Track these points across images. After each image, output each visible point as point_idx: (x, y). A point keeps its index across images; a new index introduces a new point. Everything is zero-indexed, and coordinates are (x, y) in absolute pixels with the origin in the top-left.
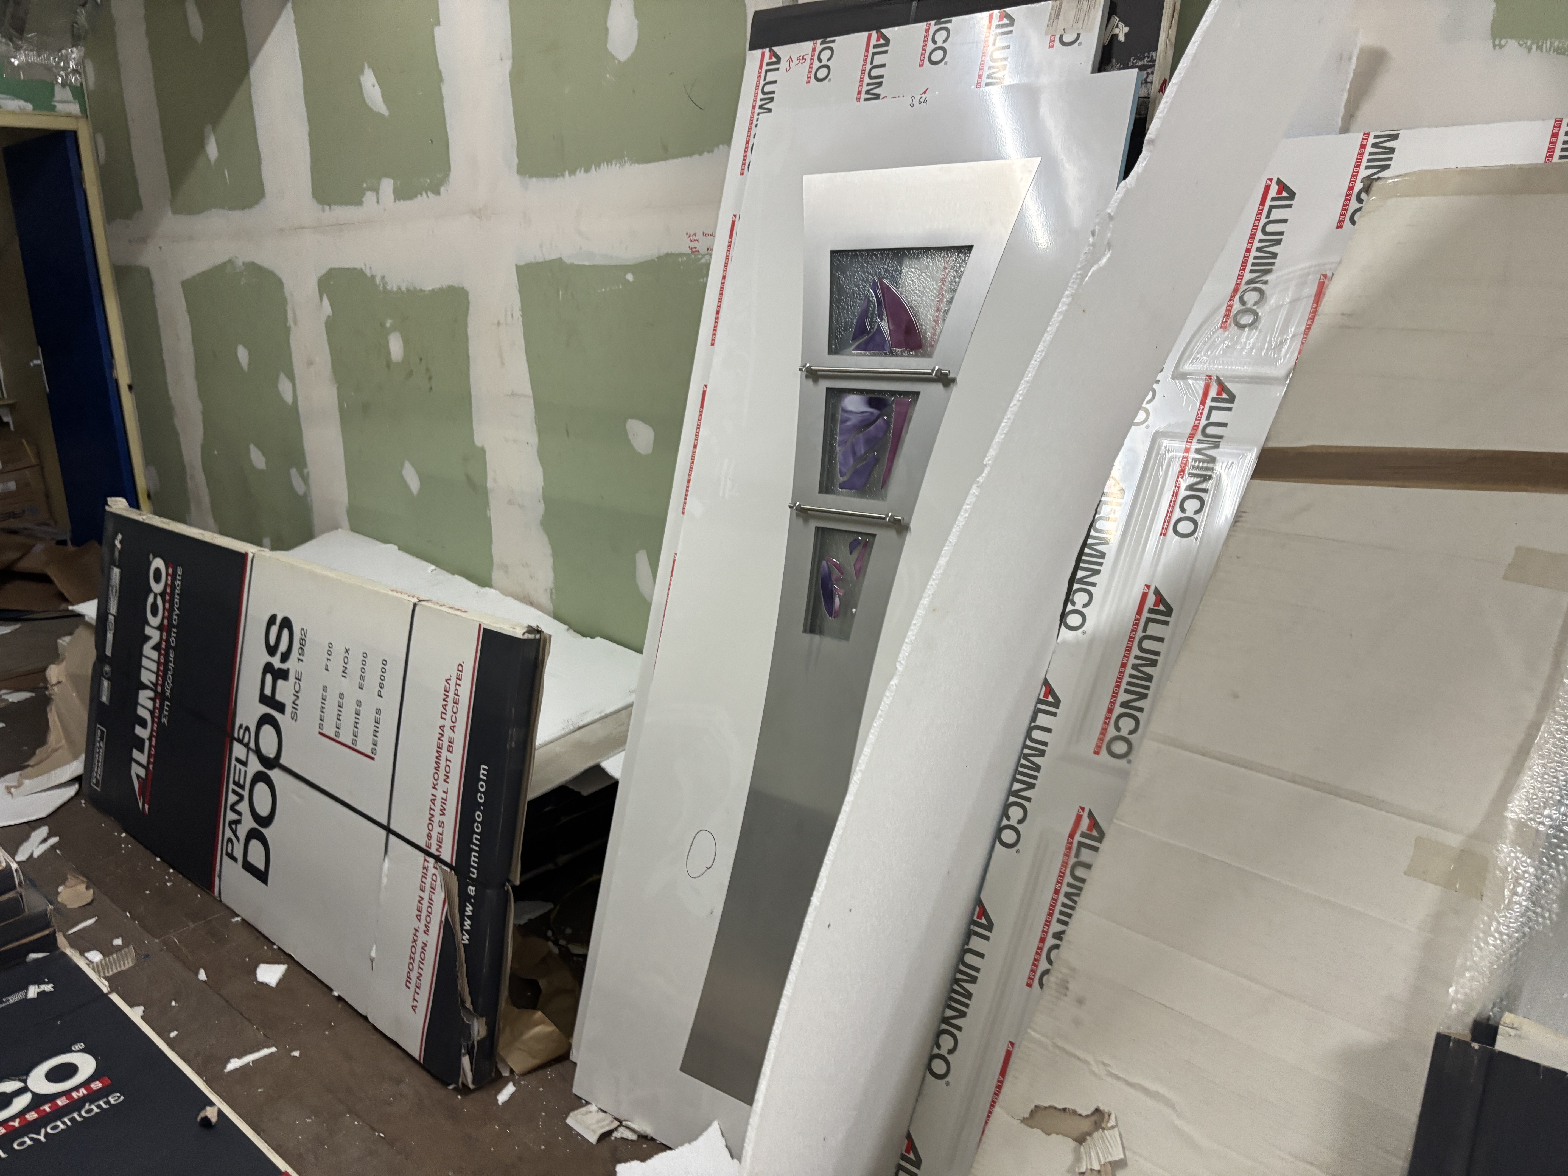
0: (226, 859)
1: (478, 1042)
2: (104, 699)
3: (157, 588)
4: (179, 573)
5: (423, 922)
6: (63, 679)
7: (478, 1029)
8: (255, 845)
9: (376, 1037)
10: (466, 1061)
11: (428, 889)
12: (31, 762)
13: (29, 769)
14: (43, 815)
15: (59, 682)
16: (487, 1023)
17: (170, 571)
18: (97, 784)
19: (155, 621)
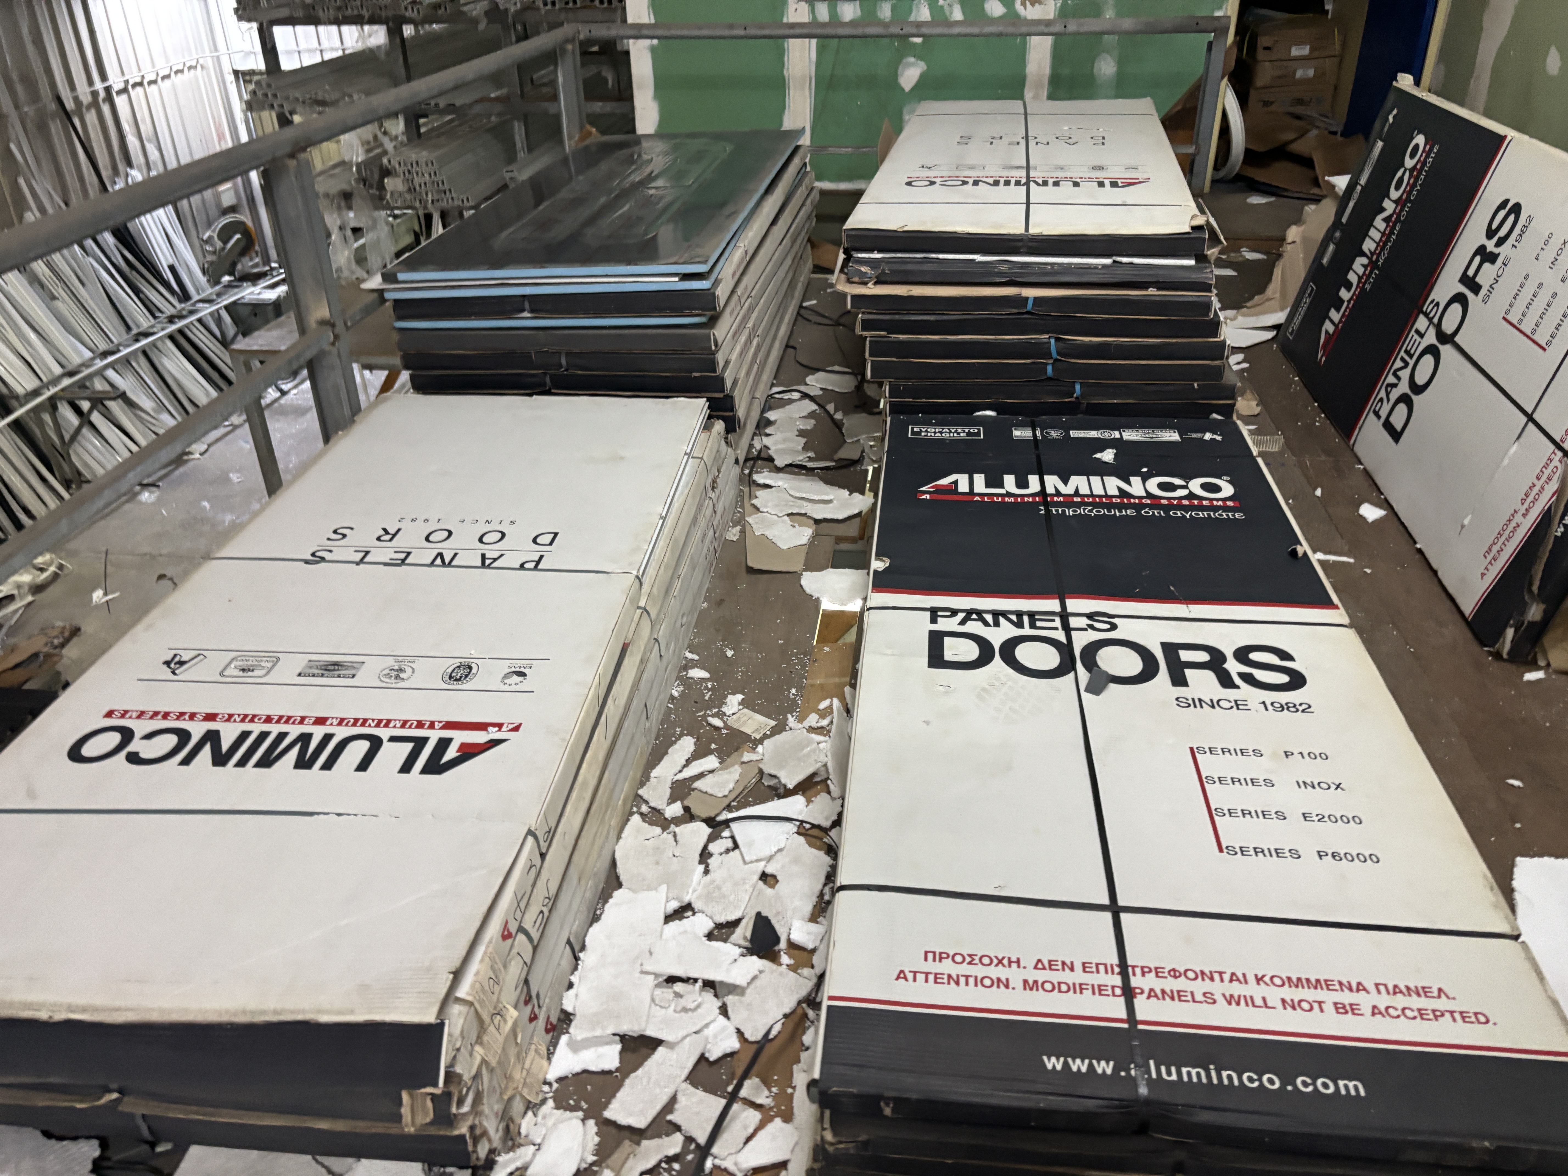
0: (1371, 415)
1: (1529, 622)
2: (1325, 261)
3: (1409, 163)
4: (1435, 150)
5: (1526, 505)
6: (1298, 240)
7: (1535, 612)
8: (1402, 408)
9: (1438, 589)
10: (1510, 633)
11: (1544, 478)
12: (1248, 304)
13: (1244, 310)
14: (1243, 345)
15: (1294, 242)
16: (1545, 611)
17: (1428, 147)
18: (1291, 334)
19: (1394, 194)
